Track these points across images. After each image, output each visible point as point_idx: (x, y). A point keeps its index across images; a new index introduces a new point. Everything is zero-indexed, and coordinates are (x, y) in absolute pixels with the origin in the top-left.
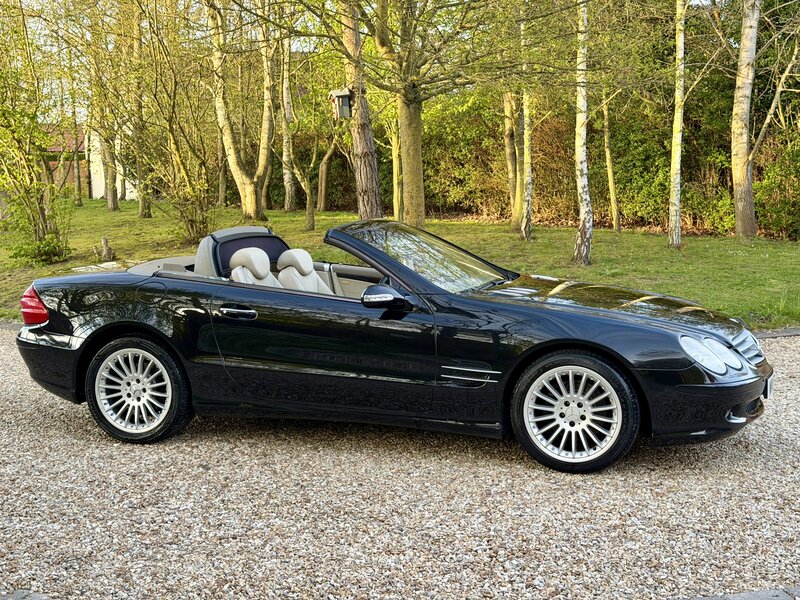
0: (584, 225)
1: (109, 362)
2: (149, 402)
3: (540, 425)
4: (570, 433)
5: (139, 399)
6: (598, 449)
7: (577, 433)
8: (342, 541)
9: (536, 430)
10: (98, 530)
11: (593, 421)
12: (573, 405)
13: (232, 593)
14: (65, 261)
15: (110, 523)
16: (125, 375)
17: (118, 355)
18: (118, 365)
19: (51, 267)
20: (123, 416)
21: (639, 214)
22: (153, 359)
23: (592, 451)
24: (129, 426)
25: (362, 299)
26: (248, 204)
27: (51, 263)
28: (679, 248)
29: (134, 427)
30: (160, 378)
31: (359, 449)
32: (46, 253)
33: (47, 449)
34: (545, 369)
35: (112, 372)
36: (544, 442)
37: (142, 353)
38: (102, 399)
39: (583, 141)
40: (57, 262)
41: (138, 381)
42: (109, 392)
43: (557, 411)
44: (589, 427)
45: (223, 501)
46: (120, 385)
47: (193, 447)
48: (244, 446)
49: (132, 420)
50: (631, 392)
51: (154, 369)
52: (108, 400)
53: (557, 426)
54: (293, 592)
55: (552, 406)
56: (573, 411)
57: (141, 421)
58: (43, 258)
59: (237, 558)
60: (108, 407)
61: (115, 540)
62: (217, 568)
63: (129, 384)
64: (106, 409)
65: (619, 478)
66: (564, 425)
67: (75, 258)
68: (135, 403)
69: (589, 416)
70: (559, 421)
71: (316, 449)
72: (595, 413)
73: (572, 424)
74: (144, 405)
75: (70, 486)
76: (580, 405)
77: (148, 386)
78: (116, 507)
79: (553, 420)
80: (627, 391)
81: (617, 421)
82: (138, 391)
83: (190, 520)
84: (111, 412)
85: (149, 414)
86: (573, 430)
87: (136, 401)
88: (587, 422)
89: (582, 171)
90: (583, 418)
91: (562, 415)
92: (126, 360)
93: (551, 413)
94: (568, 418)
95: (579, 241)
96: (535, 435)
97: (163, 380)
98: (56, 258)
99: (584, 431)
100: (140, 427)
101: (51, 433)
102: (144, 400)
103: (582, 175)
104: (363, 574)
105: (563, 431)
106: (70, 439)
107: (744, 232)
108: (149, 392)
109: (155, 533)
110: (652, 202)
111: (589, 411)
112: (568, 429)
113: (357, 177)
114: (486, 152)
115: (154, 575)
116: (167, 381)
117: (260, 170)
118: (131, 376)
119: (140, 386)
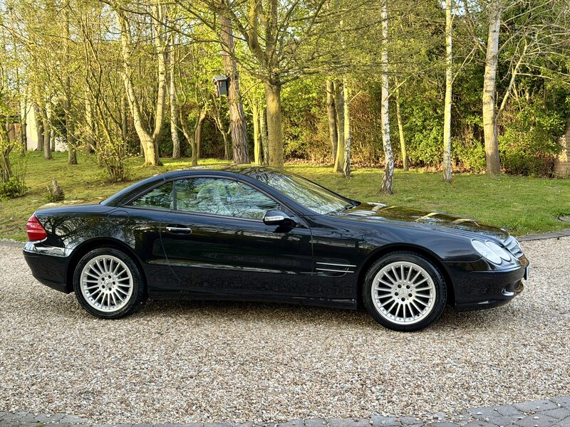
0: (388, 167)
1: (90, 265)
2: (117, 291)
3: (382, 301)
4: (402, 306)
5: (110, 289)
6: (420, 315)
7: (406, 305)
8: (263, 378)
9: (379, 304)
10: (99, 374)
11: (417, 297)
12: (404, 287)
13: (199, 411)
14: (23, 196)
15: (105, 370)
16: (101, 273)
17: (96, 260)
18: (96, 266)
19: (14, 200)
20: (99, 301)
21: (420, 159)
22: (120, 262)
23: (417, 317)
24: (104, 307)
25: (264, 220)
26: (150, 155)
27: (14, 198)
28: (450, 182)
29: (107, 308)
30: (125, 275)
31: (260, 319)
32: (10, 191)
33: (48, 324)
34: (385, 264)
35: (91, 271)
36: (385, 312)
37: (112, 258)
38: (85, 289)
39: (386, 110)
40: (18, 197)
41: (110, 277)
42: (89, 285)
43: (393, 291)
44: (414, 301)
45: (178, 355)
46: (97, 280)
47: (148, 321)
48: (182, 319)
49: (106, 303)
50: (441, 278)
51: (121, 268)
52: (89, 290)
53: (394, 301)
54: (239, 410)
55: (390, 288)
56: (404, 291)
57: (112, 304)
58: (8, 194)
59: (197, 389)
60: (89, 295)
61: (112, 381)
62: (185, 396)
63: (103, 279)
64: (87, 296)
65: (435, 334)
66: (398, 300)
67: (31, 194)
69: (414, 294)
70: (395, 298)
71: (231, 320)
72: (418, 292)
73: (403, 300)
74: (114, 293)
75: (71, 348)
76: (408, 287)
77: (117, 280)
78: (107, 360)
79: (391, 297)
80: (439, 277)
81: (432, 297)
82: (109, 284)
83: (159, 367)
84: (91, 298)
85: (117, 299)
86: (404, 303)
87: (108, 290)
88: (414, 297)
89: (386, 130)
90: (410, 295)
91: (396, 294)
92: (101, 263)
93: (389, 293)
94: (401, 296)
95: (385, 178)
96: (379, 307)
97: (127, 276)
98: (17, 194)
99: (411, 304)
100: (112, 308)
101: (48, 313)
102: (114, 290)
103: (386, 133)
104: (282, 397)
105: (397, 304)
106: (62, 317)
107: (493, 171)
108: (117, 284)
109: (138, 376)
110: (429, 150)
111: (414, 291)
112: (401, 302)
113: (232, 136)
114: (313, 116)
115: (145, 401)
116: (130, 276)
117: (157, 130)
118: (105, 274)
119: (111, 280)
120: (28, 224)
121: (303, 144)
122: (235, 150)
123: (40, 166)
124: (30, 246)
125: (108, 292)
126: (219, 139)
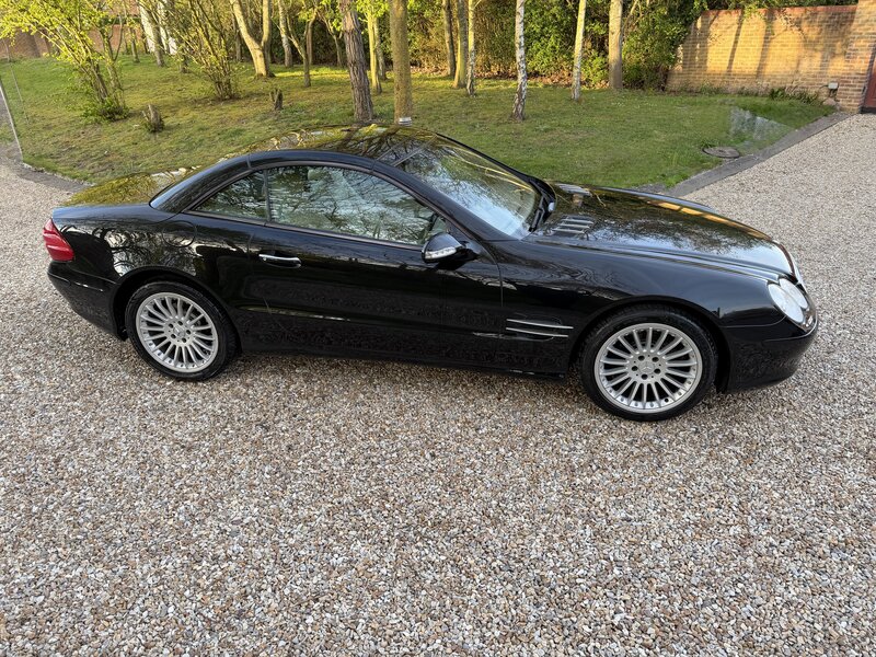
0: (521, 88)
1: (146, 306)
2: (195, 344)
3: (610, 378)
4: (641, 386)
5: (184, 340)
6: (670, 401)
7: (649, 386)
9: (605, 383)
11: (668, 375)
12: (648, 360)
14: (126, 118)
16: (167, 318)
17: (154, 299)
18: (156, 308)
19: (115, 124)
20: (171, 355)
22: (192, 303)
24: (179, 365)
25: (424, 255)
26: (259, 65)
29: (184, 366)
30: (203, 322)
32: (109, 113)
34: (623, 326)
35: (151, 315)
36: (614, 394)
37: (179, 297)
38: (146, 340)
39: (521, 19)
40: (119, 120)
41: (181, 323)
43: (629, 365)
44: (663, 380)
46: (162, 327)
47: (248, 386)
49: (180, 360)
51: (195, 313)
52: (153, 341)
53: (629, 379)
55: (624, 360)
56: (647, 366)
57: (191, 362)
58: (108, 116)
60: (154, 347)
63: (171, 326)
64: (152, 350)
66: (636, 377)
68: (182, 344)
69: (664, 370)
70: (631, 374)
72: (670, 368)
74: (190, 346)
76: (656, 360)
77: (192, 329)
79: (625, 373)
81: (695, 374)
82: (182, 333)
85: (197, 355)
86: (646, 382)
87: (181, 342)
88: (662, 375)
90: (657, 371)
91: (635, 368)
92: (163, 303)
93: (622, 367)
94: (642, 371)
95: (517, 102)
96: (605, 387)
97: (206, 324)
98: (118, 116)
99: (657, 384)
100: (190, 366)
102: (189, 342)
103: (520, 47)
105: (634, 383)
107: (615, 86)
108: (194, 334)
111: (664, 366)
112: (640, 380)
113: (347, 50)
116: (211, 324)
117: (265, 37)
118: (173, 318)
121: (416, 51)
123: (153, 75)
126: (331, 44)
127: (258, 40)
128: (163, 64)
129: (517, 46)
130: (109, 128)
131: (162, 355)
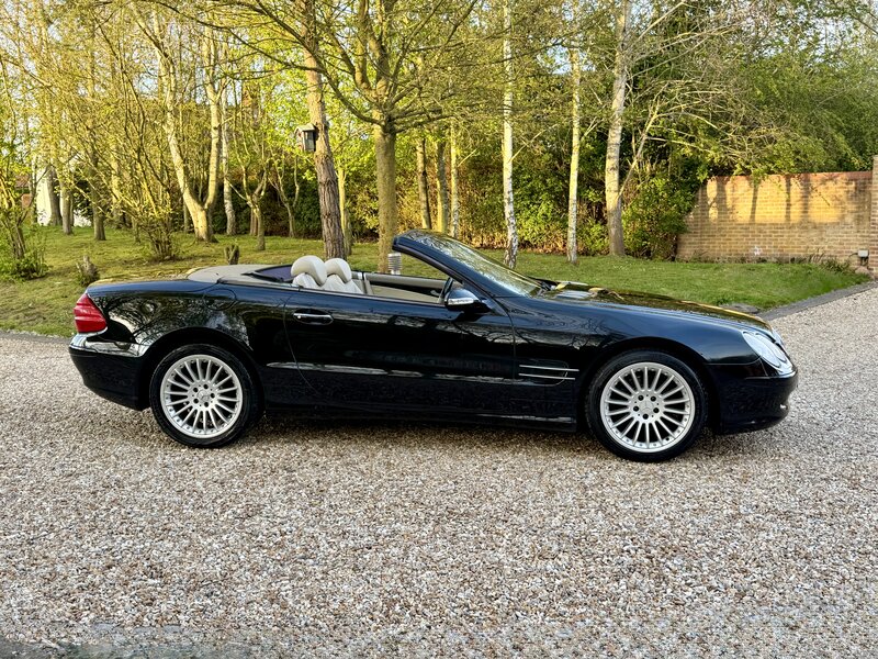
1: (175, 369)
2: (218, 407)
3: (615, 419)
4: (644, 425)
5: (207, 405)
6: (671, 439)
7: (651, 425)
8: (483, 546)
9: (611, 424)
10: (215, 546)
11: (666, 413)
12: (647, 399)
13: (408, 615)
14: (42, 277)
15: (224, 538)
16: (193, 381)
17: (185, 362)
18: (184, 371)
19: (31, 282)
20: (190, 422)
21: (526, 239)
22: (223, 365)
23: (665, 441)
24: (197, 431)
25: (446, 302)
26: (200, 228)
27: (30, 279)
28: (575, 264)
29: (203, 432)
30: (230, 383)
31: (428, 445)
32: (25, 270)
33: (113, 457)
34: (621, 366)
35: (177, 378)
36: (619, 434)
37: (210, 359)
38: (167, 405)
39: (510, 175)
40: (35, 278)
41: (206, 387)
42: (174, 398)
43: (631, 404)
44: (662, 419)
45: (331, 506)
46: (186, 391)
47: (265, 450)
48: (314, 447)
49: (200, 426)
51: (224, 374)
52: (174, 406)
53: (632, 419)
54: (474, 610)
55: (626, 400)
56: (647, 404)
57: (210, 427)
58: (23, 274)
59: (388, 571)
60: (173, 413)
61: (242, 557)
62: (374, 585)
63: (196, 390)
64: (172, 416)
66: (637, 417)
67: (52, 274)
69: (662, 409)
70: (634, 414)
71: (386, 446)
72: (667, 406)
73: (646, 417)
74: (213, 410)
75: (159, 497)
76: (653, 399)
77: (217, 392)
78: (222, 519)
79: (628, 413)
81: (689, 413)
82: (205, 397)
83: (311, 530)
84: (177, 418)
85: (217, 418)
86: (647, 422)
87: (203, 406)
88: (660, 414)
89: (509, 199)
90: (656, 411)
91: (636, 409)
92: (193, 366)
93: (625, 407)
94: (643, 410)
95: (507, 258)
96: (611, 428)
97: (233, 385)
98: (35, 274)
99: (657, 423)
100: (209, 432)
101: (109, 439)
102: (212, 406)
103: (509, 203)
104: (535, 583)
105: (637, 423)
106: (131, 446)
107: (616, 252)
108: (217, 397)
109: (280, 545)
111: (662, 404)
112: (642, 421)
113: (321, 202)
115: (310, 598)
116: (238, 385)
117: (210, 198)
118: (199, 382)
119: (208, 392)
120: (77, 307)
122: (324, 221)
124: (79, 341)
125: (204, 409)
127: (202, 202)
128: (70, 232)
129: (506, 201)
130: (27, 285)
131: (181, 423)
